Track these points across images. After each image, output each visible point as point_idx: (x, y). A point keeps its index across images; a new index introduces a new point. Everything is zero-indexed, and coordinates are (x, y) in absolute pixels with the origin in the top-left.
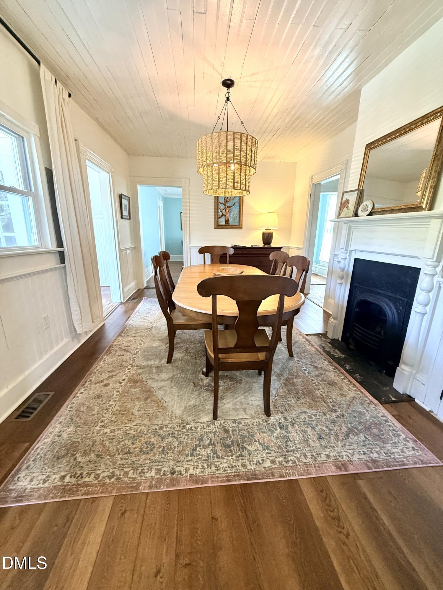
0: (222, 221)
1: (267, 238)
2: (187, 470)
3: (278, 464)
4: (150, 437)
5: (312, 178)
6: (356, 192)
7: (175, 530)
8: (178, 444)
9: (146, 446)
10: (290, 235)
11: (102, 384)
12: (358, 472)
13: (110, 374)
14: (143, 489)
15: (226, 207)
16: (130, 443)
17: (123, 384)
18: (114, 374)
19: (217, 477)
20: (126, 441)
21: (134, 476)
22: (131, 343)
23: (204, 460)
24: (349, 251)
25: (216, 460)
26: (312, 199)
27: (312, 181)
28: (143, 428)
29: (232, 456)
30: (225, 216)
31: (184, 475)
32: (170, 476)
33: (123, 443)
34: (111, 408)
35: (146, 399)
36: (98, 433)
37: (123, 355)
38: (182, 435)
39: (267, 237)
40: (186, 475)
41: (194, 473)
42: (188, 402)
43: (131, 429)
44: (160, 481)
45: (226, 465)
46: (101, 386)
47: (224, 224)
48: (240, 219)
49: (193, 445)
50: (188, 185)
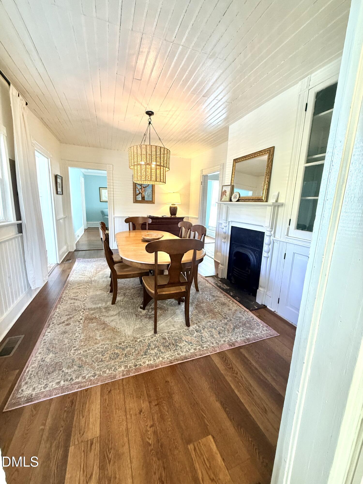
0: (139, 198)
1: (173, 211)
2: (144, 363)
3: (198, 350)
4: (114, 350)
5: (202, 172)
6: (230, 186)
7: (145, 392)
8: (135, 351)
9: (113, 355)
10: (189, 209)
11: (64, 324)
12: (240, 346)
13: (68, 317)
14: (119, 378)
15: (142, 187)
16: (100, 355)
17: (81, 322)
18: (71, 316)
19: (164, 362)
20: (98, 355)
21: (110, 372)
22: (78, 294)
23: (154, 356)
24: (228, 222)
25: (162, 355)
26: (203, 185)
27: (202, 173)
28: (107, 346)
29: (171, 350)
30: (142, 194)
31: (144, 365)
32: (134, 367)
33: (95, 357)
34: (78, 338)
35: (104, 329)
36: (74, 355)
37: (74, 303)
38: (136, 346)
39: (173, 209)
40: (145, 365)
41: (150, 363)
42: (134, 327)
43: (98, 348)
44: (128, 371)
45: (168, 356)
46: (64, 325)
47: (141, 199)
48: (152, 197)
49: (144, 349)
50: (112, 169)
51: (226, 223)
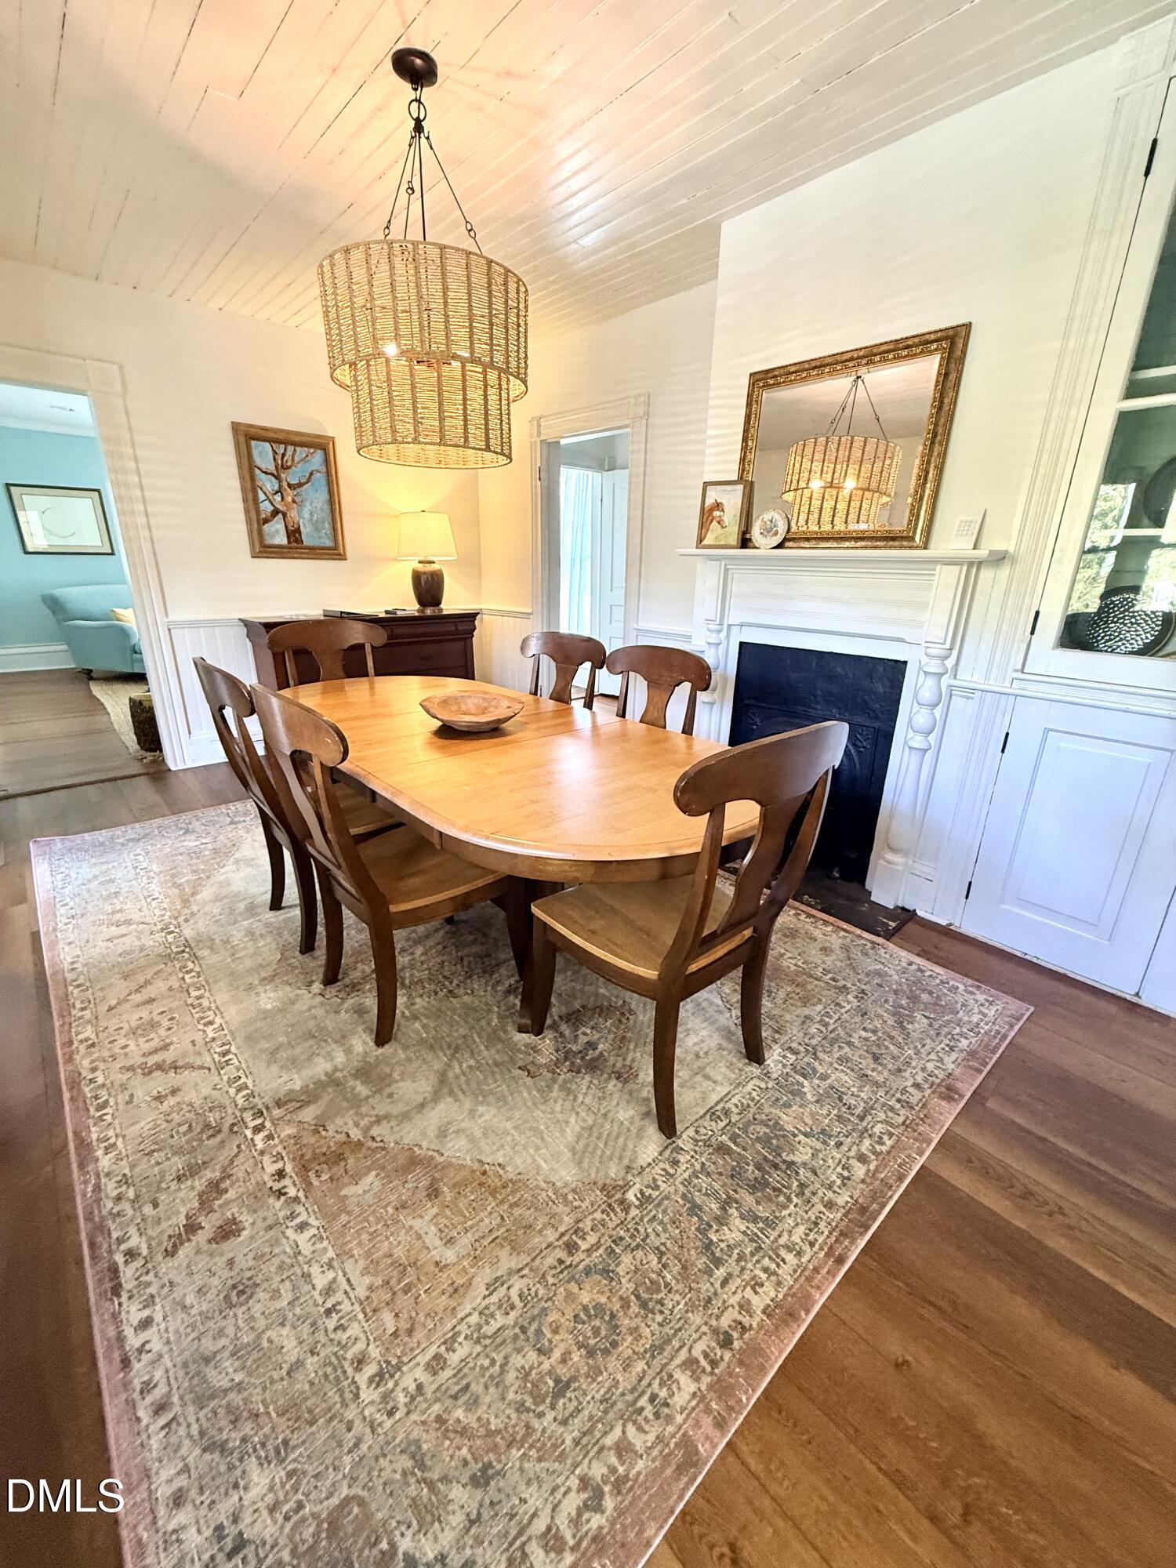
0: (277, 533)
1: (428, 588)
2: (745, 1307)
3: (873, 1157)
4: (570, 1297)
5: (539, 426)
6: (740, 487)
7: (872, 1468)
8: (660, 1259)
9: (587, 1329)
11: (201, 1237)
13: (199, 1184)
14: (712, 1449)
15: (285, 484)
16: (532, 1356)
17: (292, 1192)
18: (209, 1174)
19: (816, 1270)
20: (517, 1361)
21: (651, 1438)
22: (162, 1032)
23: (752, 1254)
24: (725, 627)
25: (774, 1234)
26: (545, 483)
27: (539, 434)
28: (518, 1285)
29: (789, 1199)
30: (284, 515)
31: (754, 1325)
32: (727, 1355)
33: (511, 1376)
34: (339, 1296)
35: (433, 1193)
36: (390, 1414)
37: (174, 1092)
38: (642, 1230)
39: (427, 582)
40: (758, 1319)
41: (769, 1302)
42: (562, 1131)
43: (486, 1314)
44: (723, 1389)
45: (801, 1229)
46: (205, 1246)
47: (284, 541)
48: (334, 529)
49: (692, 1236)
50: (118, 387)
51: (720, 631)
